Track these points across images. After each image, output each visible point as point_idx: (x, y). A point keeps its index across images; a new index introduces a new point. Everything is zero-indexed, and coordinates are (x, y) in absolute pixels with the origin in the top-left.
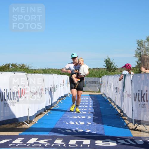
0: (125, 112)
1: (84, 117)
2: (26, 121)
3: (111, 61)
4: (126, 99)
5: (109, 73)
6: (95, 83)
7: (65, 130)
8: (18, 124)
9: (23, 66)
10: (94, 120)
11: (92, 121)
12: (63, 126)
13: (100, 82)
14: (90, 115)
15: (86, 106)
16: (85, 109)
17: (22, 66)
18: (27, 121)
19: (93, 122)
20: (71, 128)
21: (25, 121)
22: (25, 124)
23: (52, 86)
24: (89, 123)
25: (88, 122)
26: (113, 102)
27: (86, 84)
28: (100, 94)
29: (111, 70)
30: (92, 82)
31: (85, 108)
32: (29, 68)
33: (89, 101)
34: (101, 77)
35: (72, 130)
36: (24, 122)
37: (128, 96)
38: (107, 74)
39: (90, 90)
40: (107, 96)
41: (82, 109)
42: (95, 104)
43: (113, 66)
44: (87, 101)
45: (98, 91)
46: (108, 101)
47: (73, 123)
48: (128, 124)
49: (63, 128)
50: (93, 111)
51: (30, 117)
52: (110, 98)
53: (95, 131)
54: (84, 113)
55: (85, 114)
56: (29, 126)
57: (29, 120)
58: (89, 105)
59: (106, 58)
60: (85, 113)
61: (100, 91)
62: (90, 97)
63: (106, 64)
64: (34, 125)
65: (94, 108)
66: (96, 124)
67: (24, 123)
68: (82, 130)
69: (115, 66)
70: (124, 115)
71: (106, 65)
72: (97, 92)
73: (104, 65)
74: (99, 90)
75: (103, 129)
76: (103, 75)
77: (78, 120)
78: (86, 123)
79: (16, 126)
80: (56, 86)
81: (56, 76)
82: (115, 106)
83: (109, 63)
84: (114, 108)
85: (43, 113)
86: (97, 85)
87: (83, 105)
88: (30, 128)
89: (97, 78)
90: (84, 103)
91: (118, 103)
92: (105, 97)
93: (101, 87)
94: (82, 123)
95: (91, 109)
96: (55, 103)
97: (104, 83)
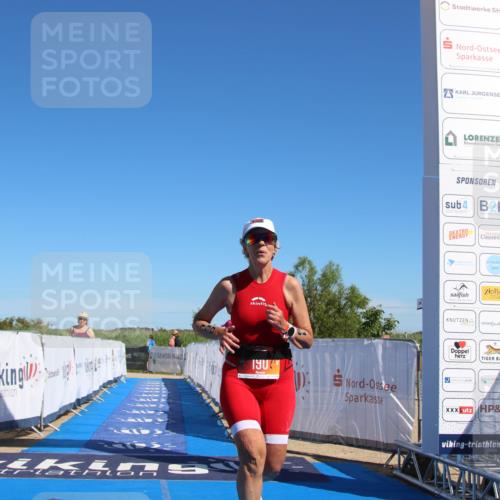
1: (150, 420)
2: (36, 427)
7: (110, 444)
8: (20, 432)
10: (170, 426)
11: (164, 427)
13: (182, 355)
14: (160, 417)
15: (154, 400)
16: (151, 406)
18: (39, 426)
19: (167, 429)
20: (123, 440)
21: (34, 427)
22: (35, 432)
24: (159, 432)
25: (156, 430)
26: (206, 392)
27: (157, 359)
28: (182, 377)
30: (168, 356)
31: (154, 403)
33: (161, 390)
34: (185, 346)
35: (124, 445)
38: (196, 340)
39: (164, 371)
40: (195, 380)
42: (171, 396)
44: (156, 390)
45: (179, 371)
46: (197, 392)
47: (127, 432)
50: (167, 408)
51: (44, 418)
52: (200, 386)
53: (169, 447)
54: (149, 412)
55: (151, 414)
56: (42, 435)
57: (42, 423)
58: (159, 398)
60: (152, 412)
61: (182, 373)
62: (163, 383)
64: (51, 435)
65: (169, 403)
66: (171, 433)
67: (32, 430)
68: (144, 445)
72: (177, 374)
74: (182, 370)
75: (185, 443)
76: (190, 342)
77: (137, 426)
78: (152, 432)
79: (17, 436)
80: (97, 360)
82: (208, 401)
84: (208, 405)
85: (72, 412)
86: (176, 361)
88: (44, 439)
90: (151, 393)
92: (192, 384)
93: (184, 365)
94: (145, 432)
95: (164, 405)
96: (96, 393)
97: (190, 356)
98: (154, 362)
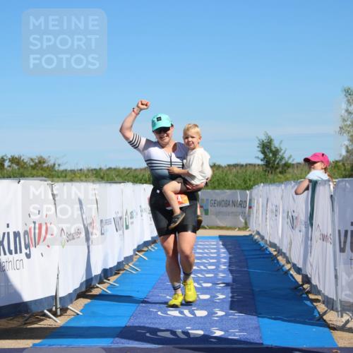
0: (315, 281)
1: (207, 297)
2: (50, 311)
3: (276, 144)
4: (317, 245)
5: (271, 176)
6: (234, 204)
7: (154, 331)
8: (28, 318)
9: (40, 162)
11: (227, 306)
12: (149, 321)
13: (246, 202)
14: (221, 291)
15: (210, 267)
16: (207, 275)
17: (37, 161)
18: (54, 309)
19: (231, 309)
20: (173, 326)
21: (48, 310)
22: (50, 318)
23: (120, 215)
24: (221, 313)
25: (216, 310)
26: (284, 255)
27: (210, 208)
28: (246, 233)
29: (277, 168)
30: (227, 204)
31: (209, 271)
32: (57, 166)
33: (218, 253)
34: (249, 188)
35: (173, 332)
36: (46, 311)
37: (324, 238)
38: (265, 181)
39: (221, 224)
40: (266, 238)
41: (199, 275)
42: (234, 260)
43: (282, 158)
44: (212, 253)
45: (243, 225)
46: (271, 254)
47: (176, 313)
48: (325, 313)
49: (151, 326)
50: (230, 278)
51: (60, 298)
52: (273, 245)
53: (236, 334)
54: (205, 285)
55: (207, 288)
56: (60, 322)
57: (59, 306)
58: (217, 265)
59: (263, 138)
60: (209, 285)
61: (246, 227)
62: (221, 243)
63: (264, 152)
64: (71, 320)
65: (231, 271)
66: (237, 315)
67: (45, 315)
68: (201, 332)
69: (287, 159)
70: (315, 290)
71: (262, 156)
72: (240, 229)
73: (258, 158)
74: (246, 223)
75: (258, 328)
76: (256, 183)
77: (190, 305)
78: (211, 314)
79: (25, 324)
80: (129, 213)
81: (128, 187)
82: (288, 267)
83: (271, 151)
84: (287, 272)
85: (97, 287)
86: (239, 209)
87: (203, 264)
88: (61, 327)
89: (238, 191)
90: (205, 258)
91: (297, 258)
92: (262, 243)
93: (249, 216)
94: (201, 313)
95: (224, 275)
96: (128, 259)
97: (258, 203)
98: (206, 212)
